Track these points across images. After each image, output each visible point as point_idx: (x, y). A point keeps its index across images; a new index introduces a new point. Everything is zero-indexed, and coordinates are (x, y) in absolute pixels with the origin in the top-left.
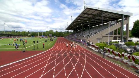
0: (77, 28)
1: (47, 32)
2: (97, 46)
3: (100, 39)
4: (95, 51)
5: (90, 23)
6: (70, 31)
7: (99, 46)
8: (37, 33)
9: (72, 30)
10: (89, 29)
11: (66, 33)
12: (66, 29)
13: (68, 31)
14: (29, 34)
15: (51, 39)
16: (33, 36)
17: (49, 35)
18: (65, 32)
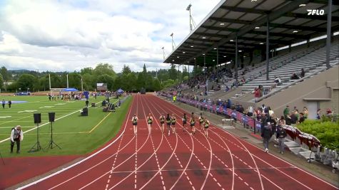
0: (211, 55)
1: (86, 71)
2: (311, 137)
3: (318, 102)
4: (303, 158)
5: (271, 34)
6: (180, 68)
7: (321, 135)
8: (43, 78)
9: (189, 64)
10: (264, 59)
11: (165, 78)
12: (167, 61)
13: (173, 67)
14: (7, 80)
15: (104, 104)
16: (24, 90)
17: (95, 87)
18: (162, 72)
